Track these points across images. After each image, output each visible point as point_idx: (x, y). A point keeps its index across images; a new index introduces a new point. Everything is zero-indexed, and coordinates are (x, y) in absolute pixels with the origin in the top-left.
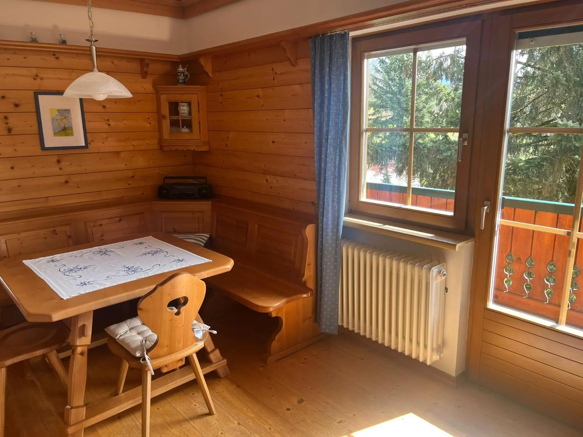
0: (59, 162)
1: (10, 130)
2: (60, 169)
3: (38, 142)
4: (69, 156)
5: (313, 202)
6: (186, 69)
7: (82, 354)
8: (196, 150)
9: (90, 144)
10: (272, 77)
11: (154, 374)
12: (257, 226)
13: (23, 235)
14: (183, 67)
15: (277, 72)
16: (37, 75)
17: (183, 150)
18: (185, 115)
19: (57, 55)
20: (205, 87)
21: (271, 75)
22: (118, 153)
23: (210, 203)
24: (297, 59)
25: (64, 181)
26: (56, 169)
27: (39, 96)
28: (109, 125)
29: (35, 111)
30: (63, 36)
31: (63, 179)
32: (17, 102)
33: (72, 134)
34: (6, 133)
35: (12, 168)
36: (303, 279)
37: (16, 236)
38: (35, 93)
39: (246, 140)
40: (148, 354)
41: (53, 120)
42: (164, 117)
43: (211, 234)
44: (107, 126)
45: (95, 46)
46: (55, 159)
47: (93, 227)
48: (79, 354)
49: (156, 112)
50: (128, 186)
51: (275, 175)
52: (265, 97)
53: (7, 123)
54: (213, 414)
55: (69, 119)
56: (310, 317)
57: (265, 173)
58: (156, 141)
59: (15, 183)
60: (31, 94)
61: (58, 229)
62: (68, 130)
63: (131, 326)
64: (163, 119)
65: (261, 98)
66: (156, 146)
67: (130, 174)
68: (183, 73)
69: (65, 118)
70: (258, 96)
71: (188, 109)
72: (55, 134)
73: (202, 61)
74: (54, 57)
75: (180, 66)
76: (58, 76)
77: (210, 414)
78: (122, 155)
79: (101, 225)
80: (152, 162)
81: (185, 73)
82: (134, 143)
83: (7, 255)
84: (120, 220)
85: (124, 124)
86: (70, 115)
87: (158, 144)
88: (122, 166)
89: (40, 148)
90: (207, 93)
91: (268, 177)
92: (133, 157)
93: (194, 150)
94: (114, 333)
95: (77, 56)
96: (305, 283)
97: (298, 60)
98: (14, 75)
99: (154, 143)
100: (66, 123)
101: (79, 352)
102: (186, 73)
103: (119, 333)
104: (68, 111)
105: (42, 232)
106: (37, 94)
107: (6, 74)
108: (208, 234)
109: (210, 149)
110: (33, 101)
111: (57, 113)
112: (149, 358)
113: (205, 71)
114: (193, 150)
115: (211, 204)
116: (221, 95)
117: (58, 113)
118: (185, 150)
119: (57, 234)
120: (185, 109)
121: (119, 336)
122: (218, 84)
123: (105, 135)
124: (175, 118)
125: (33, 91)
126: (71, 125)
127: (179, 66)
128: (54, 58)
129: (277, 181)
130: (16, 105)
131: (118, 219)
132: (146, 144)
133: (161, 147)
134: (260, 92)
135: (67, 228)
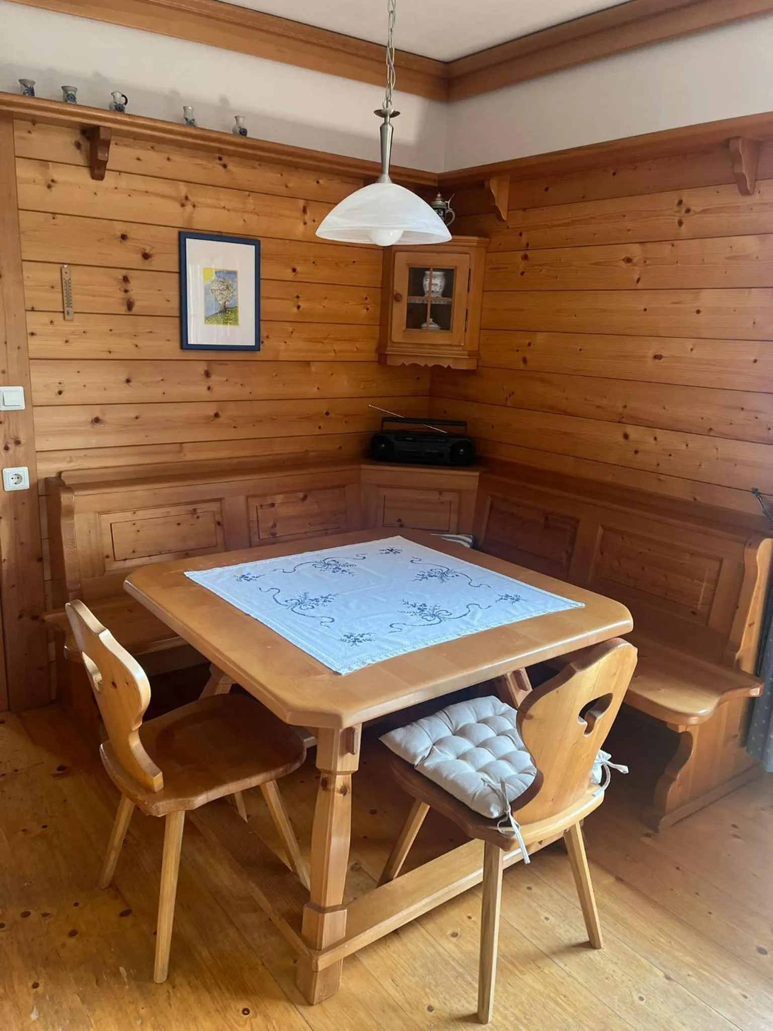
0: (207, 374)
1: (130, 305)
2: (209, 388)
3: (176, 332)
4: (227, 364)
5: (757, 490)
6: (449, 202)
7: (343, 791)
8: (453, 367)
9: (263, 342)
10: (676, 220)
11: (529, 862)
12: (600, 531)
13: (141, 514)
14: (444, 198)
15: (692, 208)
16: (187, 198)
17: (426, 365)
18: (436, 296)
19: (226, 160)
20: (487, 240)
21: (674, 216)
22: (308, 363)
23: (477, 474)
24: (756, 180)
25: (212, 414)
26: (201, 390)
27: (188, 240)
28: (299, 307)
29: (177, 270)
30: (241, 120)
31: (211, 410)
32: (148, 250)
33: (236, 321)
34: (123, 309)
35: (128, 381)
36: (737, 655)
37: (128, 515)
38: (180, 233)
39: (581, 350)
40: (514, 813)
41: (208, 290)
42: (398, 298)
43: (474, 536)
44: (295, 310)
45: (390, 125)
46: (202, 368)
47: (259, 508)
48: (338, 792)
49: (380, 286)
50: (318, 432)
51: (651, 425)
52: (648, 262)
53: (126, 291)
54: (600, 948)
55: (234, 290)
56: (736, 736)
57: (624, 420)
58: (372, 345)
59: (132, 412)
60: (174, 234)
61: (201, 508)
62: (230, 313)
63: (436, 738)
64: (394, 302)
65: (635, 265)
66: (374, 356)
67: (323, 407)
68: (444, 210)
69: (227, 288)
70: (629, 260)
71: (443, 284)
72: (208, 319)
73: (494, 186)
74: (218, 161)
75: (439, 195)
76: (223, 204)
77: (591, 944)
78: (313, 369)
79: (273, 505)
80: (362, 387)
81: (447, 212)
82: (338, 346)
83: (110, 552)
84: (305, 497)
85: (324, 307)
86: (236, 282)
87: (377, 351)
88: (313, 391)
89: (176, 344)
90: (487, 252)
91: (631, 430)
92: (332, 374)
93: (449, 367)
94: (406, 751)
95: (259, 165)
96: (739, 661)
97: (757, 182)
98: (146, 192)
99: (367, 349)
100: (227, 299)
101: (339, 788)
102: (450, 210)
103: (419, 751)
104: (233, 274)
105: (174, 511)
106: (183, 236)
107: (134, 190)
108: (470, 537)
109: (478, 366)
110: (175, 249)
111: (214, 277)
112: (517, 823)
113: (496, 208)
114: (446, 366)
115: (479, 476)
116: (525, 257)
117: (216, 278)
118: (430, 365)
119: (198, 517)
120: (437, 285)
121: (420, 758)
122: (521, 234)
123: (289, 327)
124: (417, 300)
125: (176, 230)
126: (236, 303)
127: (436, 196)
128: (220, 164)
129: (655, 439)
130: (146, 256)
131: (301, 495)
132: (355, 349)
133: (382, 357)
134: (635, 251)
135: (214, 506)
